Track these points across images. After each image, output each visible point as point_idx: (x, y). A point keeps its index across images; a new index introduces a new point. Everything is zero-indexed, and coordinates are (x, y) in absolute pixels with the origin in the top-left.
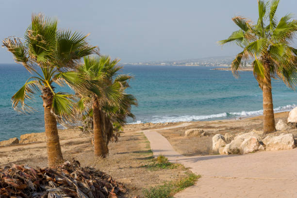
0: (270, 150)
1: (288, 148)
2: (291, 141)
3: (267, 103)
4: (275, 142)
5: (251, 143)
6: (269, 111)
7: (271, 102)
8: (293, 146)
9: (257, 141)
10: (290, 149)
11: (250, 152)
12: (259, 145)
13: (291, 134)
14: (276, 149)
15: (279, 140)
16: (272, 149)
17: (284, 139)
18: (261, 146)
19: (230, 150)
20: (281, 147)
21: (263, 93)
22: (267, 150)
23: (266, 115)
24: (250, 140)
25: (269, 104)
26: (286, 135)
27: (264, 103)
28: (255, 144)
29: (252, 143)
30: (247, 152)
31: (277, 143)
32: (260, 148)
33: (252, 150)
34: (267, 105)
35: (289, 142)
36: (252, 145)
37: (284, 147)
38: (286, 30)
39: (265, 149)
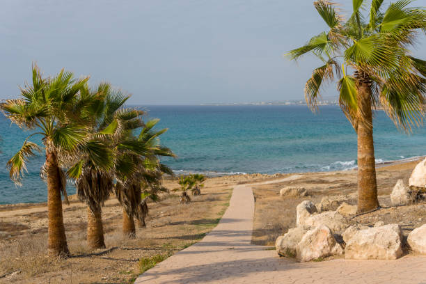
0: (352, 258)
1: (387, 256)
2: (394, 242)
3: (364, 156)
4: (362, 243)
5: (317, 240)
6: (367, 170)
7: (372, 153)
8: (396, 252)
9: (329, 235)
10: (390, 259)
11: (313, 260)
12: (334, 245)
13: (396, 226)
14: (364, 256)
15: (370, 237)
16: (357, 256)
17: (379, 236)
18: (338, 245)
19: (283, 249)
20: (374, 253)
21: (359, 137)
22: (347, 255)
23: (363, 179)
24: (317, 234)
25: (368, 157)
26: (386, 227)
27: (360, 156)
28: (325, 243)
29: (319, 240)
30: (307, 259)
31: (366, 245)
32: (334, 250)
33: (317, 255)
34: (364, 159)
35: (390, 244)
36: (319, 244)
37: (380, 254)
38: (406, 20)
39: (343, 253)
